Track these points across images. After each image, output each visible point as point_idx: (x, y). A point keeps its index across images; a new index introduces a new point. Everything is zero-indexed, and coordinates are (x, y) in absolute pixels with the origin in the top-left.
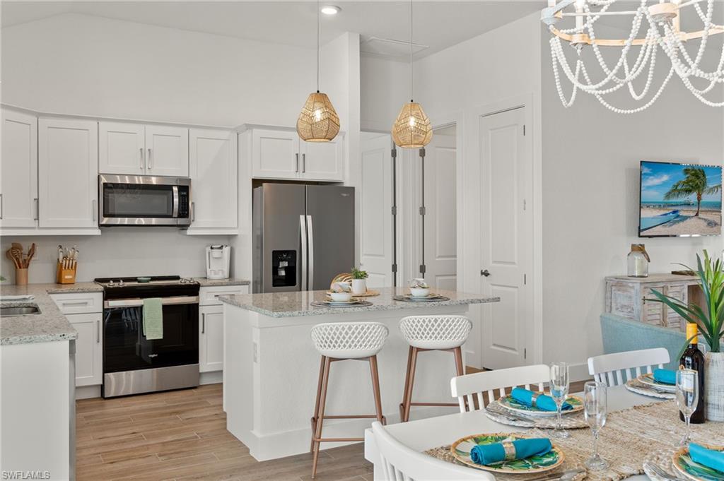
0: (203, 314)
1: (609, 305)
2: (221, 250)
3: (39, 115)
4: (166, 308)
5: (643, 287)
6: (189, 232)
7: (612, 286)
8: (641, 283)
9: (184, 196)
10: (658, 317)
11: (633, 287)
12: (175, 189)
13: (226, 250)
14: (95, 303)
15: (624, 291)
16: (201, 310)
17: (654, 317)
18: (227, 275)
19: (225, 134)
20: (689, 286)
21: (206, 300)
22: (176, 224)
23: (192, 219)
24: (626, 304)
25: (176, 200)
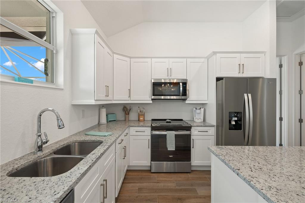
0: (193, 139)
2: (200, 110)
3: (130, 58)
4: (176, 136)
6: (187, 102)
9: (184, 87)
12: (181, 84)
13: (202, 110)
14: (148, 131)
16: (192, 137)
18: (202, 120)
19: (202, 60)
21: (195, 133)
22: (181, 98)
23: (188, 96)
25: (181, 89)
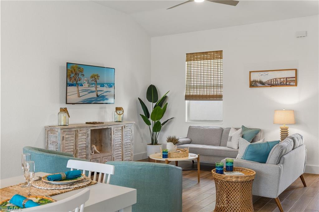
1: (47, 141)
5: (62, 131)
7: (48, 131)
8: (61, 129)
10: (72, 147)
11: (57, 131)
15: (54, 133)
17: (70, 147)
20: (91, 130)
24: (55, 141)
